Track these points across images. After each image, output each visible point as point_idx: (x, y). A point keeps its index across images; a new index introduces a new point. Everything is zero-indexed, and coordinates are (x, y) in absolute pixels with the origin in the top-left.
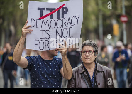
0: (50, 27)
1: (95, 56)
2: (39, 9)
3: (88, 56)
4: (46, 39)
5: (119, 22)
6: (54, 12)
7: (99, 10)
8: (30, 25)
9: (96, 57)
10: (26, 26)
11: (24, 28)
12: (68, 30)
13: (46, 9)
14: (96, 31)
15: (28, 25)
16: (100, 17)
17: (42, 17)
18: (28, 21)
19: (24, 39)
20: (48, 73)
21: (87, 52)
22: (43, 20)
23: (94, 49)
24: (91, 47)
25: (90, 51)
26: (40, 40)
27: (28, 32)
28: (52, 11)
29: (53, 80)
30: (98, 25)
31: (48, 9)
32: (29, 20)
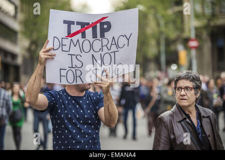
0: (82, 50)
1: (196, 94)
2: (65, 22)
3: (184, 95)
4: (77, 68)
5: (187, 48)
6: (87, 28)
7: (161, 33)
8: (52, 46)
9: (197, 97)
10: (45, 48)
11: (42, 51)
12: (112, 55)
13: (75, 23)
14: (157, 60)
15: (49, 46)
16: (163, 42)
17: (70, 35)
18: (48, 41)
19: (42, 67)
20: (77, 116)
21: (183, 90)
22: (71, 40)
23: (194, 84)
24: (188, 81)
25: (187, 88)
26: (68, 69)
27: (49, 57)
28: (84, 26)
29: (85, 127)
30: (159, 53)
31: (78, 23)
32: (50, 38)
